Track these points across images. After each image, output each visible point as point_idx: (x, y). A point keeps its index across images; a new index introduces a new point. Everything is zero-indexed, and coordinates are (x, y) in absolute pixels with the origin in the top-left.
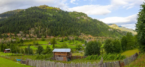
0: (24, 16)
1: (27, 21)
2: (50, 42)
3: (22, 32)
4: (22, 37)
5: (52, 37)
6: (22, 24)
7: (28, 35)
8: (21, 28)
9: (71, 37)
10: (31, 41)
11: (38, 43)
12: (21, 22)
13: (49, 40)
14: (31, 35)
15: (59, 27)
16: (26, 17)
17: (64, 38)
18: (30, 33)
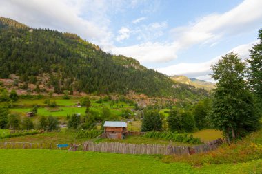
0: (27, 43)
1: (33, 56)
2: (79, 102)
3: (18, 77)
4: (16, 87)
5: (84, 95)
6: (19, 58)
7: (32, 86)
8: (16, 68)
9: (114, 97)
10: (39, 98)
11: (55, 103)
12: (18, 55)
13: (78, 98)
14: (42, 86)
15: (96, 78)
16: (33, 47)
17: (103, 97)
18: (38, 82)
